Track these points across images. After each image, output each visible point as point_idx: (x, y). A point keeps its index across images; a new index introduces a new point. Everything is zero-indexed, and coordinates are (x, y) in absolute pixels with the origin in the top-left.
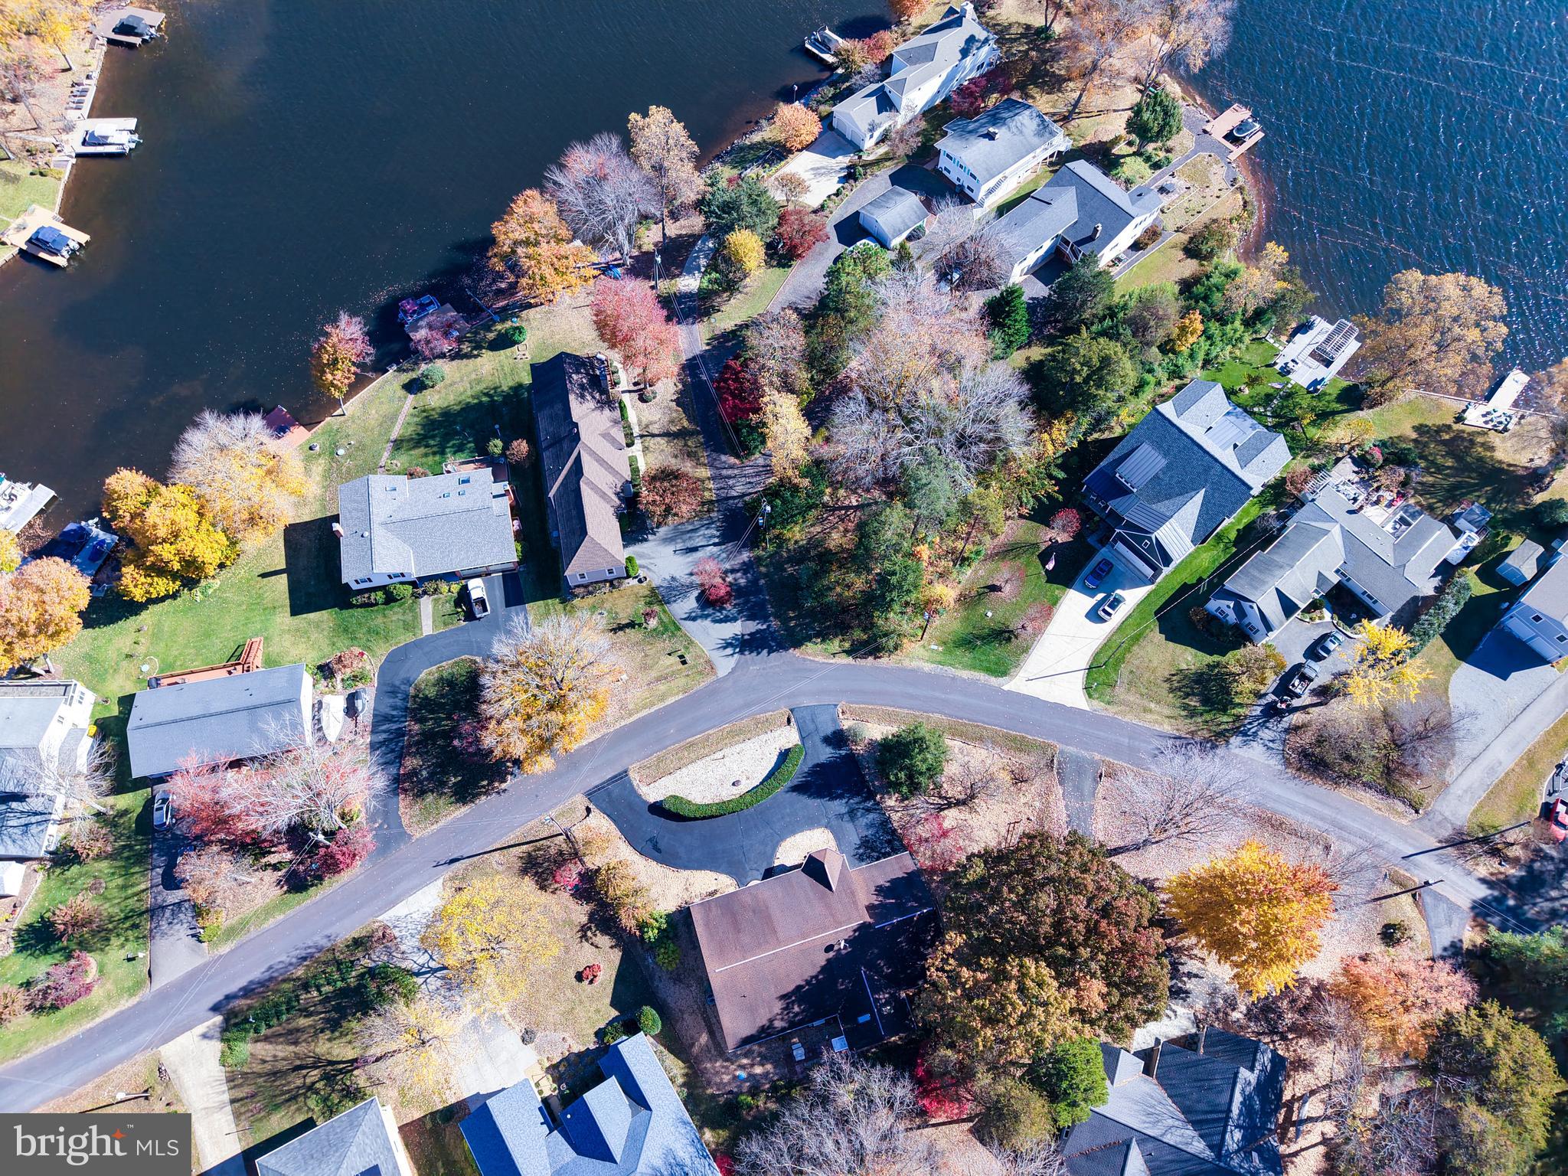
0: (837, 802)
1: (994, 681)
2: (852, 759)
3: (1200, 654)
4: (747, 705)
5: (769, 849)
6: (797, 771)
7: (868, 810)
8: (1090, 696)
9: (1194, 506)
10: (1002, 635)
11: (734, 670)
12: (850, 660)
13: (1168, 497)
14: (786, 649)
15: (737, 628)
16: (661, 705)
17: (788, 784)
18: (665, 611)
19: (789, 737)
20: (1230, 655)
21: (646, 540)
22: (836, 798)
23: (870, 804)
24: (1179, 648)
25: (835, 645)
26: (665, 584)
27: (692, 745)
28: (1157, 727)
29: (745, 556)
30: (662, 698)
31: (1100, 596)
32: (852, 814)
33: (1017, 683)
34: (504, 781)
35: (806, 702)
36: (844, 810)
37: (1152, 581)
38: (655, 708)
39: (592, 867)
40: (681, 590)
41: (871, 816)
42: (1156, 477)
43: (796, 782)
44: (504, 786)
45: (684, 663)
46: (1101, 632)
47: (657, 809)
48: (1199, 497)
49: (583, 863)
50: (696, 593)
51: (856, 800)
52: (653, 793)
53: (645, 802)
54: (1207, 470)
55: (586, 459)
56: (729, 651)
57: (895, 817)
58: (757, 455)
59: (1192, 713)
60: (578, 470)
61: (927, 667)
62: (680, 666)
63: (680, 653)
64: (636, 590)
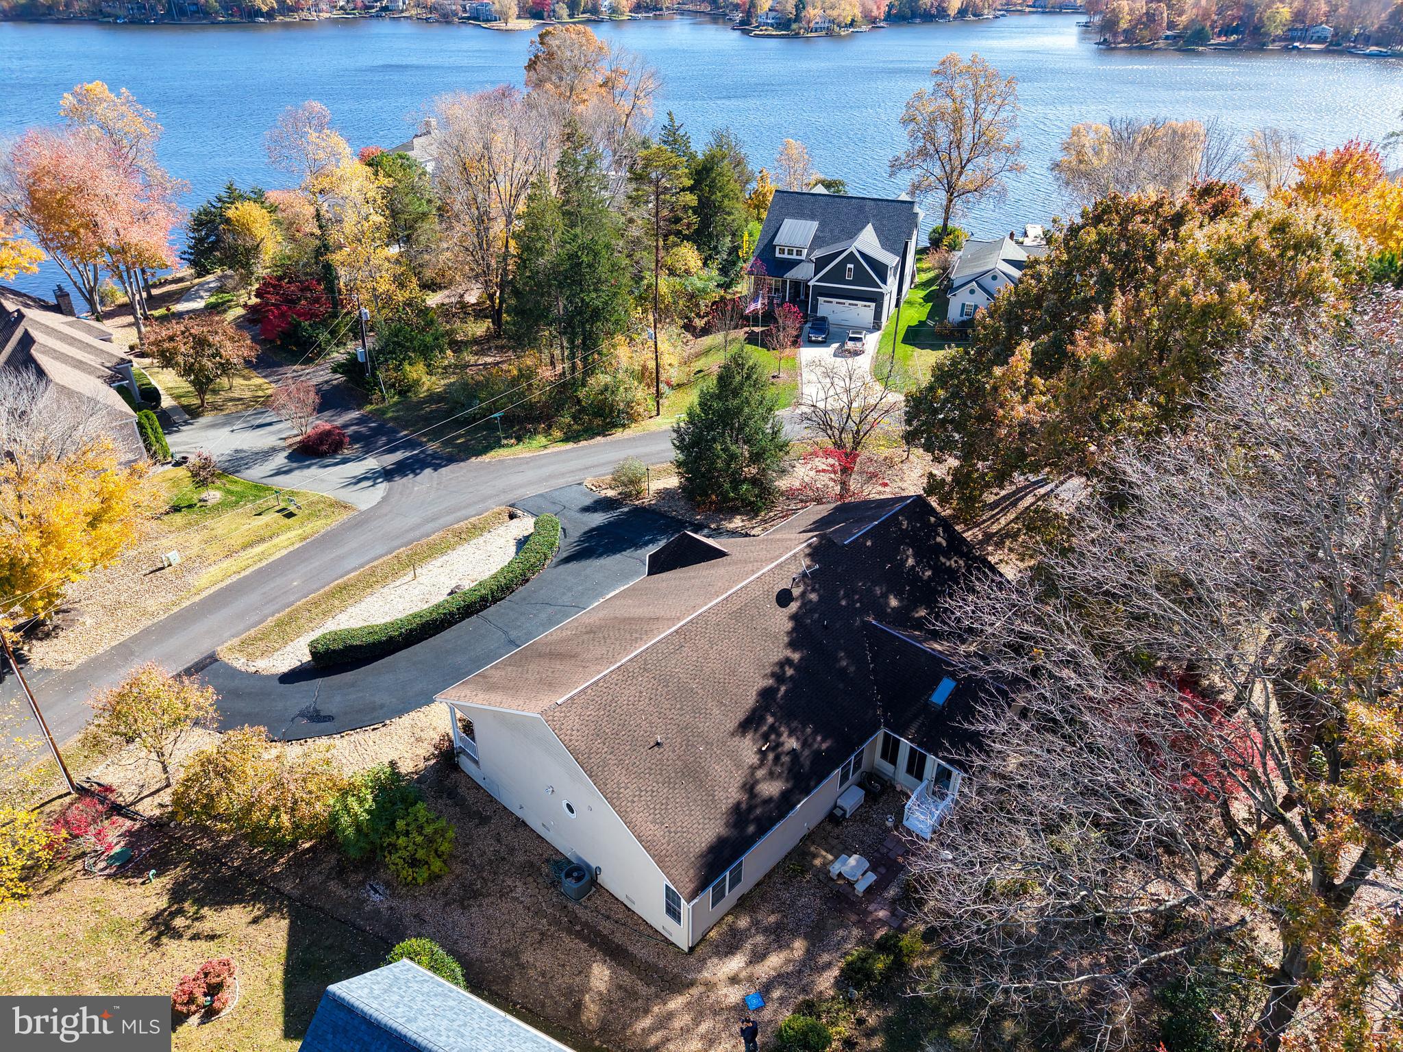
2: (642, 511)
11: (384, 499)
12: (570, 445)
15: (371, 463)
17: (555, 560)
18: (233, 481)
19: (525, 525)
22: (645, 544)
23: (706, 532)
25: (540, 440)
26: (226, 456)
29: (354, 414)
30: (262, 556)
31: (835, 346)
35: (531, 493)
37: (877, 326)
38: (252, 571)
39: (157, 811)
40: (258, 456)
42: (817, 234)
43: (565, 555)
45: (290, 515)
49: (133, 816)
50: (286, 454)
52: (285, 660)
53: (268, 678)
54: (861, 209)
56: (365, 484)
62: (287, 521)
63: (277, 508)
64: (171, 475)
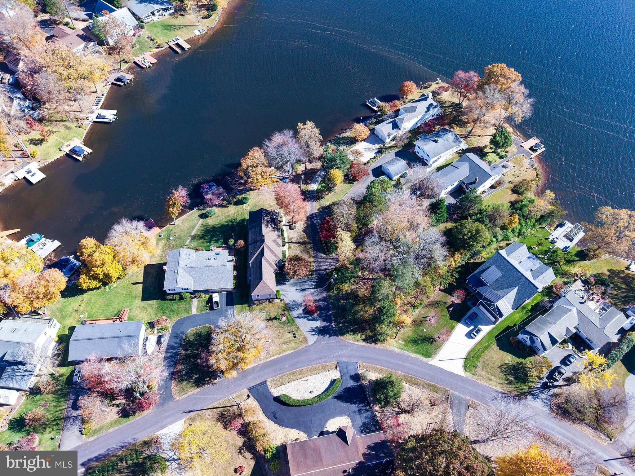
0: (354, 405)
1: (425, 359)
2: (361, 387)
3: (514, 357)
4: (320, 358)
5: (323, 423)
6: (338, 389)
7: (367, 410)
8: (466, 370)
9: (513, 293)
10: (430, 340)
11: (315, 342)
12: (364, 344)
13: (502, 288)
14: (338, 335)
15: (318, 324)
16: (283, 354)
17: (334, 395)
18: (289, 314)
19: (336, 374)
20: (527, 359)
21: (285, 284)
22: (353, 404)
23: (367, 408)
24: (505, 354)
25: (358, 336)
26: (291, 303)
27: (295, 373)
28: (494, 387)
29: (325, 294)
30: (284, 351)
31: (472, 327)
32: (360, 411)
33: (434, 362)
34: (216, 379)
35: (344, 360)
36: (356, 409)
37: (494, 323)
38: (281, 355)
39: (247, 421)
40: (297, 306)
41: (368, 413)
42: (497, 280)
43: (337, 395)
44: (215, 381)
45: (295, 337)
46: (472, 343)
47: (277, 399)
48: (515, 290)
49: (244, 419)
50: (303, 308)
51: (362, 405)
52: (276, 392)
53: (272, 395)
54: (519, 279)
55: (266, 250)
56: (314, 333)
57: (378, 415)
58: (333, 254)
59: (510, 383)
60: (262, 254)
61: (397, 350)
62: (293, 338)
63: (293, 333)
64: (279, 304)
